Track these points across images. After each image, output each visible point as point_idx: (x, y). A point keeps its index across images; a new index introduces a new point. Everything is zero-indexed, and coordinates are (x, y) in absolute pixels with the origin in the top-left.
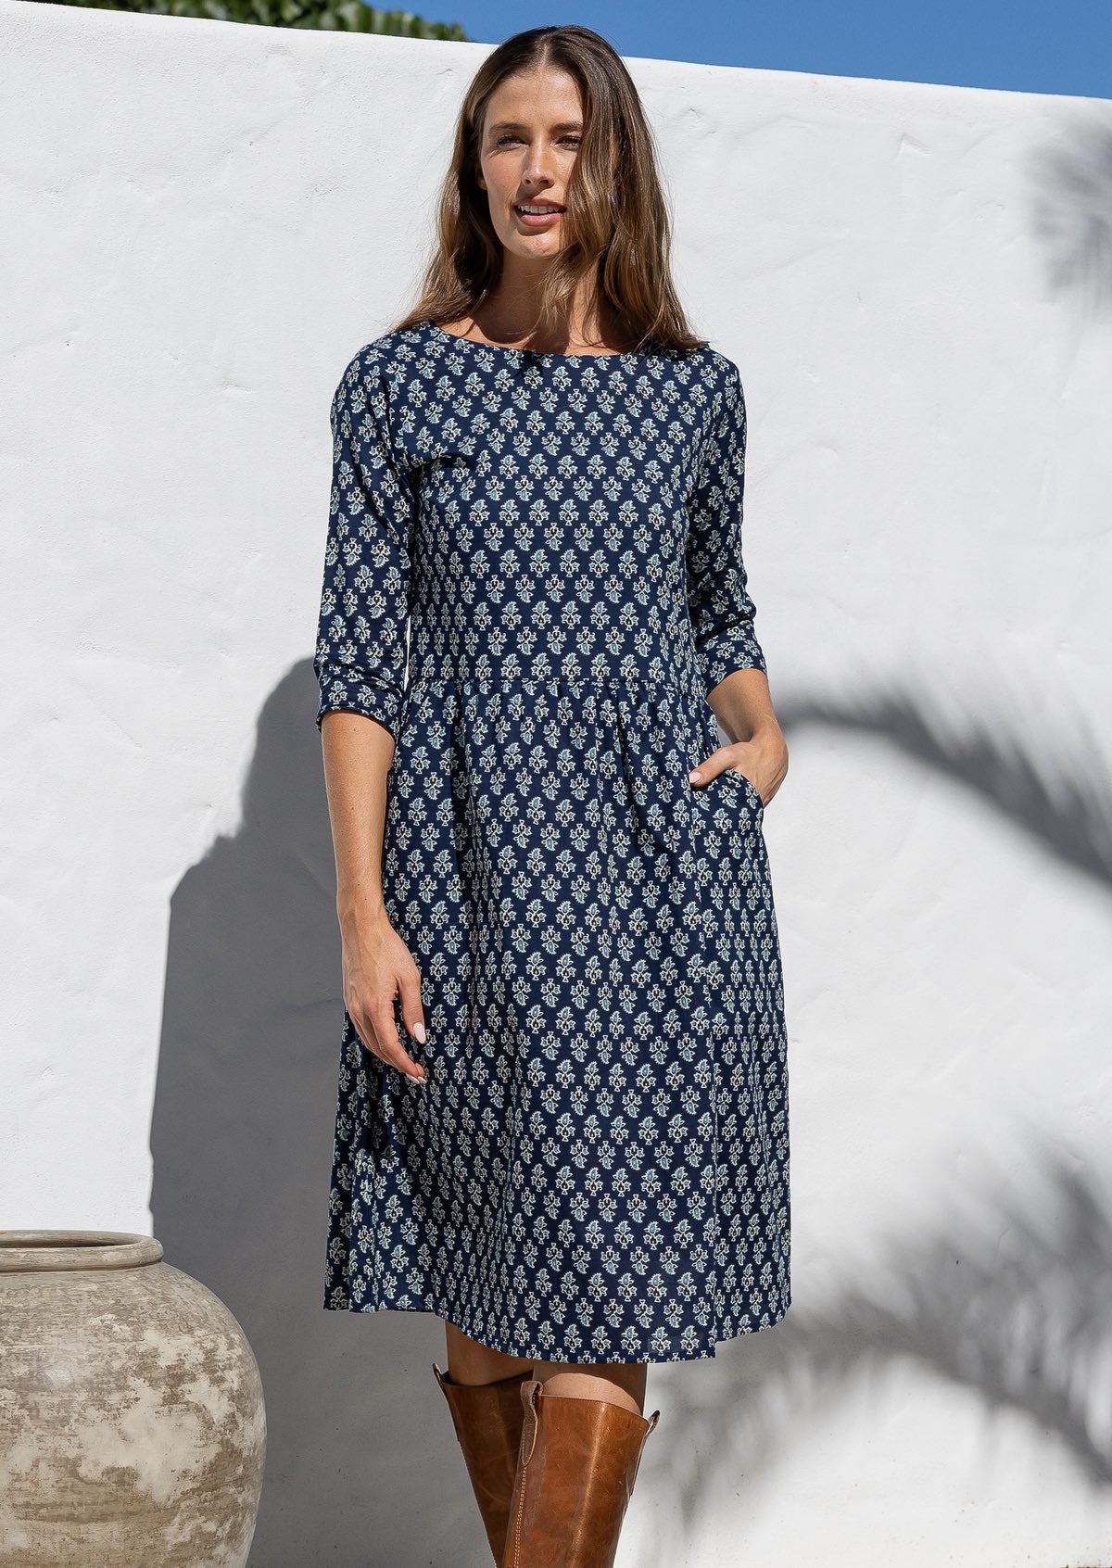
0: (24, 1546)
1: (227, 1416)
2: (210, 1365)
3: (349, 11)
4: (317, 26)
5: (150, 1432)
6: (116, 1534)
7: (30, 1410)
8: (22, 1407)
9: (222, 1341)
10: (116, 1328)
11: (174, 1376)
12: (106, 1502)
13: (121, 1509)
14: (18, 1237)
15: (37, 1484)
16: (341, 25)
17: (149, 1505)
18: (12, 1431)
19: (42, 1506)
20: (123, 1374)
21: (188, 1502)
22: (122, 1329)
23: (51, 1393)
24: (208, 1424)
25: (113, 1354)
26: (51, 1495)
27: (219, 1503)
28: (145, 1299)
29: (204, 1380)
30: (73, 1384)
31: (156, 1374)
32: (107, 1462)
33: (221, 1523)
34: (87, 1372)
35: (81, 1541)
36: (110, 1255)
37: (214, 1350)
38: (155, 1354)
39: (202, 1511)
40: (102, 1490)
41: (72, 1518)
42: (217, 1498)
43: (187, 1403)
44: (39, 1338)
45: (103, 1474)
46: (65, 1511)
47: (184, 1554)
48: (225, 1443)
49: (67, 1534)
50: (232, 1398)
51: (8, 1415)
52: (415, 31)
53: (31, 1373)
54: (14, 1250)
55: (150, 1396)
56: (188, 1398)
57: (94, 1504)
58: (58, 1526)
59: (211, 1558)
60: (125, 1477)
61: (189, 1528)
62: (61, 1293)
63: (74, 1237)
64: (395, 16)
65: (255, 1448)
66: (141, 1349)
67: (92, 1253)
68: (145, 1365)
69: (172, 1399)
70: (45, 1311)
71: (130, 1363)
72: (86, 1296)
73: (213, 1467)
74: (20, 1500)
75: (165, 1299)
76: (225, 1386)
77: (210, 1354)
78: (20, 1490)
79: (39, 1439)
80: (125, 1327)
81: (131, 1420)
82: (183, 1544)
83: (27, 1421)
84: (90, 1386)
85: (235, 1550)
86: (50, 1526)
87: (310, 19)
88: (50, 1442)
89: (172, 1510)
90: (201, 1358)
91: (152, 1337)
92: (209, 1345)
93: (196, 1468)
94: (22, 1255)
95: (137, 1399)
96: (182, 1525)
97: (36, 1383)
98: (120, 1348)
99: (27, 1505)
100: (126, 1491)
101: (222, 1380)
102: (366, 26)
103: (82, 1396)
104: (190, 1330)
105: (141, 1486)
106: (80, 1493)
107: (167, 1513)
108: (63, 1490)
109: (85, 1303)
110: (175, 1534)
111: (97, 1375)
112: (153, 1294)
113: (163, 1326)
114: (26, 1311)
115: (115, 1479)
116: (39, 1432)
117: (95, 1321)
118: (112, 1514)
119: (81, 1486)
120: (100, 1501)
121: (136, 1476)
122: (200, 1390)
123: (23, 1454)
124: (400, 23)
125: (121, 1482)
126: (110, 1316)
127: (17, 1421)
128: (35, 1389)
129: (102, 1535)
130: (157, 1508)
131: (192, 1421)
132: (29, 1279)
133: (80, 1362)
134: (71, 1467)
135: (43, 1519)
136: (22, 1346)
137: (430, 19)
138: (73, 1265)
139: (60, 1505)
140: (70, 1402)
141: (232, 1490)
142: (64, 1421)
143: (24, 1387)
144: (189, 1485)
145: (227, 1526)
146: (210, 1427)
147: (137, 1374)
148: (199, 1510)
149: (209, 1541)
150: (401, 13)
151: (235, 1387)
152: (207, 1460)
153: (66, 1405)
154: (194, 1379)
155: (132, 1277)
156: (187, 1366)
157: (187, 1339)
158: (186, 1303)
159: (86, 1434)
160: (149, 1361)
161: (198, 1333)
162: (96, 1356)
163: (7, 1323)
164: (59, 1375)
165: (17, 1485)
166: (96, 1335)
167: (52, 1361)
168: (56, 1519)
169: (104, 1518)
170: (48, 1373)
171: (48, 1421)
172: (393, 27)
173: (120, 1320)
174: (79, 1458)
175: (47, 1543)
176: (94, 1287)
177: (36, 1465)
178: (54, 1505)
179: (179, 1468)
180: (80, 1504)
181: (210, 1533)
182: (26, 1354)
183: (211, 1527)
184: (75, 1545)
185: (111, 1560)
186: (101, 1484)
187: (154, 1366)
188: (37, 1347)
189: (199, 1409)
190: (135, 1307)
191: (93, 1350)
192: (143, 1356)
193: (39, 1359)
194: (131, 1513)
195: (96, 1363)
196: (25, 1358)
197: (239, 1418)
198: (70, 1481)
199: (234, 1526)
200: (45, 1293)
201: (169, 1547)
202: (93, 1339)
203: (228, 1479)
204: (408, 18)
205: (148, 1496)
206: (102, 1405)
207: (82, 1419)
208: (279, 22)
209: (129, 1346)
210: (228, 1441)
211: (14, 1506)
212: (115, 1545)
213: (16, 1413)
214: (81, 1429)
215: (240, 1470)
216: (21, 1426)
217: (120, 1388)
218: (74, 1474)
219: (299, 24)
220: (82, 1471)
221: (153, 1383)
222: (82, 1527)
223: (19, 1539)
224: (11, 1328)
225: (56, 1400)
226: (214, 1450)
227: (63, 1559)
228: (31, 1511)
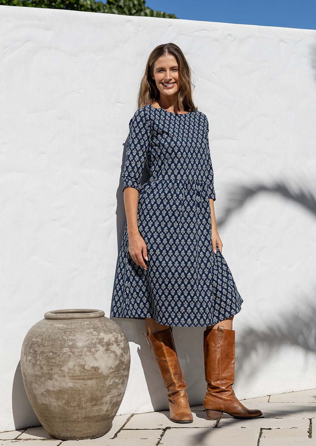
0: (72, 386)
1: (121, 354)
2: (116, 341)
3: (148, 11)
4: (140, 15)
5: (102, 358)
6: (94, 383)
7: (73, 353)
8: (71, 352)
9: (119, 335)
10: (93, 333)
11: (108, 344)
12: (92, 375)
13: (95, 377)
14: (69, 311)
15: (75, 371)
16: (146, 15)
17: (102, 376)
18: (68, 358)
19: (76, 376)
20: (95, 344)
21: (111, 375)
22: (95, 333)
23: (78, 349)
24: (116, 356)
25: (93, 339)
26: (78, 373)
27: (119, 375)
28: (100, 325)
29: (115, 345)
30: (83, 346)
31: (103, 344)
32: (91, 365)
33: (120, 380)
34: (87, 343)
35: (86, 385)
36: (92, 315)
37: (117, 337)
38: (103, 339)
39: (115, 377)
40: (90, 372)
41: (83, 379)
42: (119, 373)
43: (111, 351)
44: (75, 335)
45: (91, 368)
46: (81, 377)
47: (111, 387)
48: (120, 360)
49: (82, 383)
50: (122, 349)
51: (67, 354)
52: (164, 16)
53: (73, 344)
54: (68, 314)
55: (102, 349)
56: (111, 349)
57: (89, 375)
58: (80, 381)
59: (117, 388)
60: (96, 369)
61: (112, 381)
62: (80, 324)
63: (83, 311)
64: (159, 12)
65: (128, 361)
66: (100, 337)
67: (87, 314)
68: (101, 341)
69: (107, 350)
70: (76, 329)
71: (97, 341)
72: (86, 325)
73: (118, 366)
74: (71, 375)
75: (105, 325)
76: (120, 346)
77: (116, 339)
78: (71, 372)
79: (75, 360)
80: (96, 332)
81: (97, 355)
82: (111, 385)
83: (72, 356)
84: (87, 347)
85: (123, 386)
86: (78, 381)
87: (138, 14)
88: (78, 361)
89: (108, 377)
90: (114, 339)
91: (102, 335)
92: (116, 336)
93: (113, 366)
94: (70, 315)
95: (99, 350)
96: (110, 380)
97: (74, 346)
98: (94, 337)
99: (72, 376)
100: (96, 372)
101: (119, 345)
102: (152, 15)
103: (85, 349)
104: (112, 333)
105: (100, 371)
106: (85, 373)
107: (107, 377)
108: (81, 372)
109: (86, 327)
110: (109, 382)
111: (89, 344)
112: (102, 324)
113: (105, 332)
114: (72, 329)
115: (94, 369)
116: (75, 358)
117: (88, 331)
118: (93, 378)
119: (85, 371)
120: (90, 375)
121: (99, 369)
122: (114, 347)
123: (71, 364)
124: (160, 14)
125: (95, 370)
126: (92, 330)
127: (70, 356)
128: (74, 348)
129: (91, 383)
130: (104, 376)
131: (112, 355)
132: (72, 321)
133: (85, 341)
134: (83, 367)
135: (76, 379)
136: (71, 337)
137: (167, 13)
138: (83, 317)
139: (81, 376)
140: (82, 351)
141: (122, 372)
142: (81, 356)
143: (71, 347)
144: (112, 371)
145: (121, 380)
146: (117, 356)
147: (99, 344)
148: (114, 376)
149: (117, 384)
150: (160, 12)
151: (123, 346)
152: (116, 364)
153: (81, 351)
154: (113, 345)
155: (97, 320)
156: (111, 342)
157: (111, 335)
158: (110, 326)
159: (86, 358)
160: (102, 340)
161: (114, 333)
162: (89, 339)
163: (67, 332)
164: (80, 344)
165: (70, 371)
166: (88, 334)
167: (78, 341)
168: (80, 379)
169: (91, 379)
170: (77, 344)
171: (77, 356)
172: (158, 15)
173: (94, 331)
174: (85, 364)
175: (77, 385)
176: (88, 323)
177: (74, 366)
178: (79, 376)
179: (109, 366)
180: (85, 376)
181: (117, 382)
182: (72, 339)
183: (117, 381)
184: (84, 386)
185: (93, 389)
186: (90, 371)
187: (103, 342)
188: (74, 337)
189: (114, 352)
190: (98, 327)
191: (88, 338)
192: (100, 339)
193: (75, 341)
194: (98, 378)
195: (89, 341)
196: (72, 340)
197: (124, 354)
198: (82, 370)
199: (123, 380)
200: (76, 324)
201: (107, 386)
202: (88, 335)
203: (121, 369)
204: (162, 13)
205: (102, 373)
206: (90, 351)
207: (85, 355)
208: (131, 14)
209: (97, 337)
210: (121, 360)
211: (69, 376)
212: (94, 386)
213: (69, 354)
214: (85, 357)
215: (124, 367)
216: (71, 357)
217: (95, 347)
218: (84, 368)
219: (135, 15)
220: (86, 367)
221: (103, 346)
222: (86, 381)
223: (71, 384)
224: (68, 333)
225: (79, 350)
226: (118, 362)
227: (81, 389)
228: (73, 377)
